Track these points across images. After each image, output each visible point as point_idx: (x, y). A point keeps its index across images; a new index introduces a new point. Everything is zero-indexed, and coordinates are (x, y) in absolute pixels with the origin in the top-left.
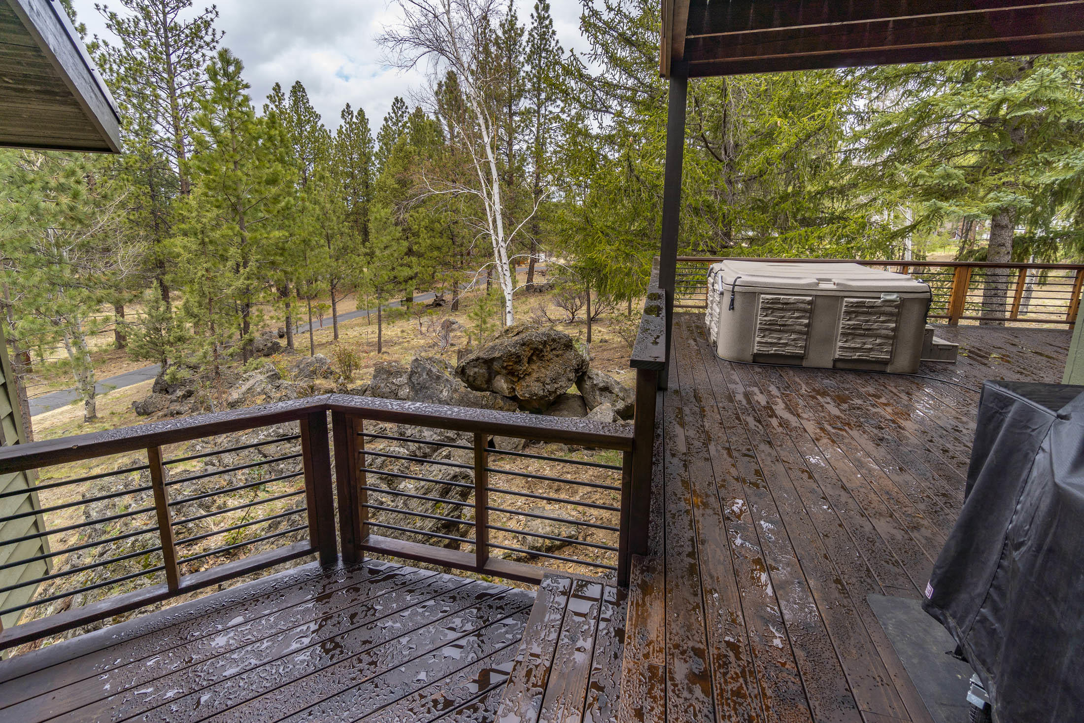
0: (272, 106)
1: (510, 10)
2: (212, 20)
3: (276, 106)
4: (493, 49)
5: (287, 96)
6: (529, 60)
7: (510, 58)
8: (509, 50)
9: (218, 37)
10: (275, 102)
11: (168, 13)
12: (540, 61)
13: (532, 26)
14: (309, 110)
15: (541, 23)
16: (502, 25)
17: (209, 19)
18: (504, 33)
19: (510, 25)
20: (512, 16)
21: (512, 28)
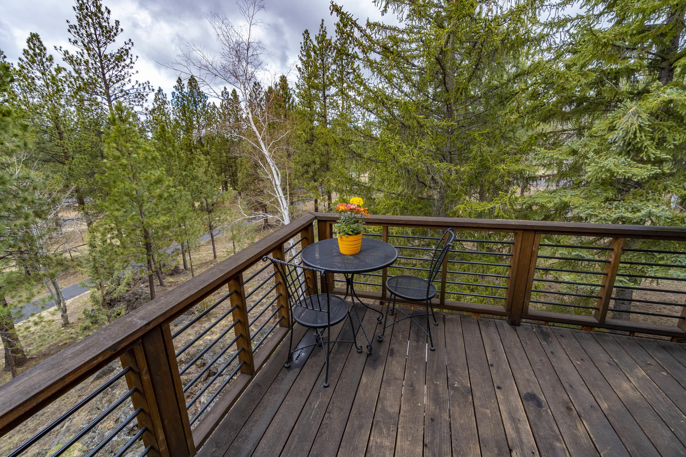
0: (177, 92)
1: (322, 27)
2: (130, 48)
3: (180, 93)
4: (312, 54)
5: (186, 86)
6: (335, 62)
7: (323, 60)
8: (322, 55)
9: (134, 60)
10: (179, 90)
11: (101, 47)
12: (342, 62)
13: (336, 39)
14: (200, 94)
15: (342, 36)
16: (317, 38)
17: (127, 48)
18: (318, 43)
19: (322, 38)
20: (324, 31)
21: (324, 40)
